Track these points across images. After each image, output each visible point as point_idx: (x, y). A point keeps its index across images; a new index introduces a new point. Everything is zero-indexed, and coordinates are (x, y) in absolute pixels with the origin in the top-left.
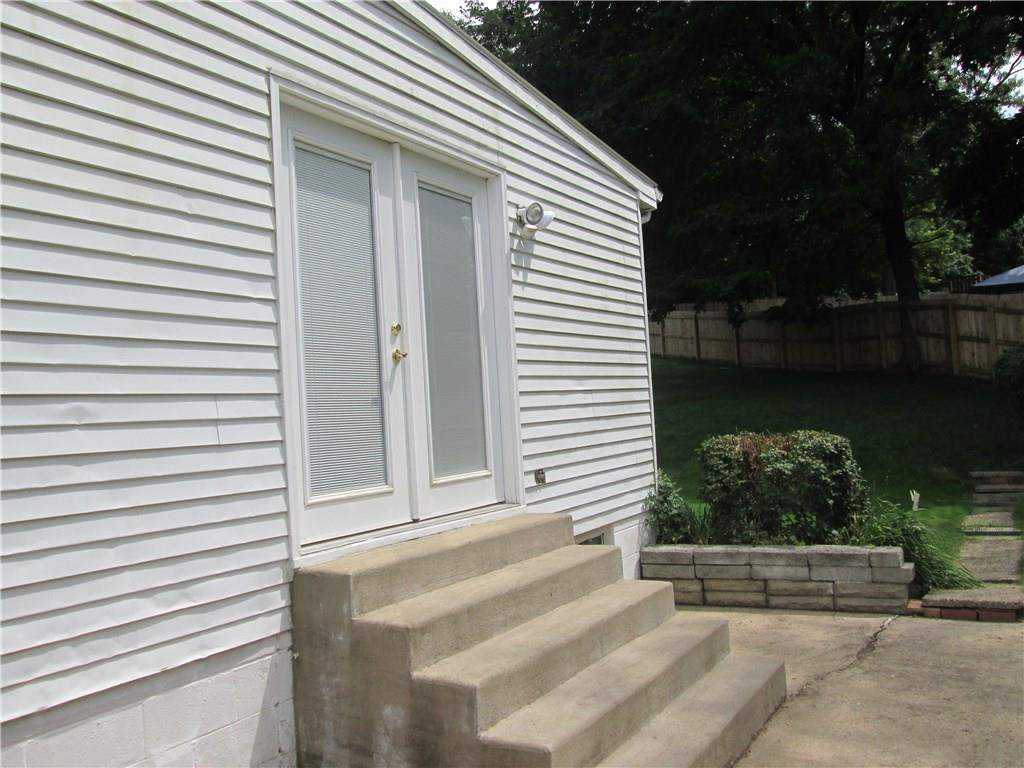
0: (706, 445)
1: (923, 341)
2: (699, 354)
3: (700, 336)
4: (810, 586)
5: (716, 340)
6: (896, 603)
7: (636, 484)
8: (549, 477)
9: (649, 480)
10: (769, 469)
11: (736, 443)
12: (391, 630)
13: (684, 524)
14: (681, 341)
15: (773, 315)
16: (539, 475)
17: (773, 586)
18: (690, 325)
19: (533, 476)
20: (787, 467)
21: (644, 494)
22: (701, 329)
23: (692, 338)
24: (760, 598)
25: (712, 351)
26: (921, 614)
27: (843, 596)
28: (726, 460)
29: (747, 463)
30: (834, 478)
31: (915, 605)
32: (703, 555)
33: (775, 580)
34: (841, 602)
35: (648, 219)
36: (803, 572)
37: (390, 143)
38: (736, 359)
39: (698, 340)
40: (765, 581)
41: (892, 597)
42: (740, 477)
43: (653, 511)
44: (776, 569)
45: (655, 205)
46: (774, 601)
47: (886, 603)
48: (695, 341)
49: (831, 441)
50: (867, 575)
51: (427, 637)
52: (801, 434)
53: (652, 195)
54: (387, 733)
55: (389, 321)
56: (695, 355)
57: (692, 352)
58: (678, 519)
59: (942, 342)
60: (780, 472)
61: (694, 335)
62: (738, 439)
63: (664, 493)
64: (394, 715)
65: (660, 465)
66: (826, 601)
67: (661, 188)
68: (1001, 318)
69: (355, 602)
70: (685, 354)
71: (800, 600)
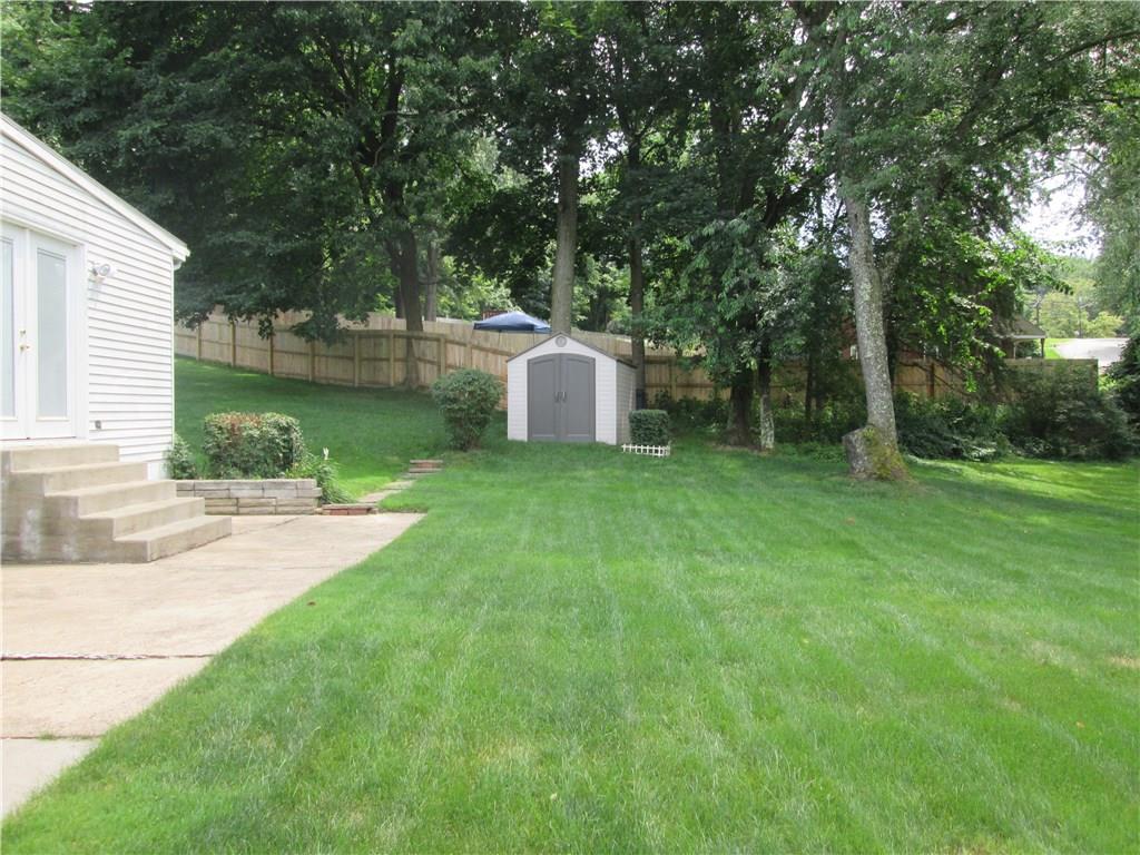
0: (207, 418)
1: (421, 366)
2: (234, 360)
3: (237, 343)
4: (263, 500)
5: (251, 348)
6: (309, 508)
7: (160, 440)
8: (103, 426)
9: (169, 439)
10: (244, 434)
11: (226, 419)
12: (34, 475)
13: (190, 467)
14: (217, 345)
15: (300, 330)
16: (98, 424)
17: (242, 501)
18: (228, 331)
19: (94, 424)
20: (256, 433)
21: (164, 448)
22: (237, 337)
23: (229, 344)
24: (233, 509)
25: (248, 359)
26: (321, 514)
27: (281, 506)
28: (220, 428)
29: (233, 429)
30: (284, 441)
31: (319, 510)
32: (200, 484)
33: (243, 498)
34: (280, 509)
35: (179, 267)
36: (259, 493)
37: (24, 228)
38: (269, 369)
39: (234, 347)
40: (237, 499)
41: (307, 505)
42: (228, 439)
43: (170, 459)
44: (244, 492)
45: (184, 260)
46: (242, 510)
47: (303, 508)
48: (231, 347)
49: (284, 420)
50: (294, 493)
51: (51, 480)
52: (268, 415)
53: (182, 252)
54: (29, 522)
55: (19, 328)
56: (231, 360)
57: (227, 358)
58: (186, 465)
59: (436, 368)
60: (252, 436)
61: (231, 341)
62: (229, 417)
63: (178, 448)
64: (33, 514)
65: (176, 430)
66: (271, 509)
67: (189, 247)
68: (476, 353)
69: (12, 464)
70: (220, 359)
71: (256, 509)
